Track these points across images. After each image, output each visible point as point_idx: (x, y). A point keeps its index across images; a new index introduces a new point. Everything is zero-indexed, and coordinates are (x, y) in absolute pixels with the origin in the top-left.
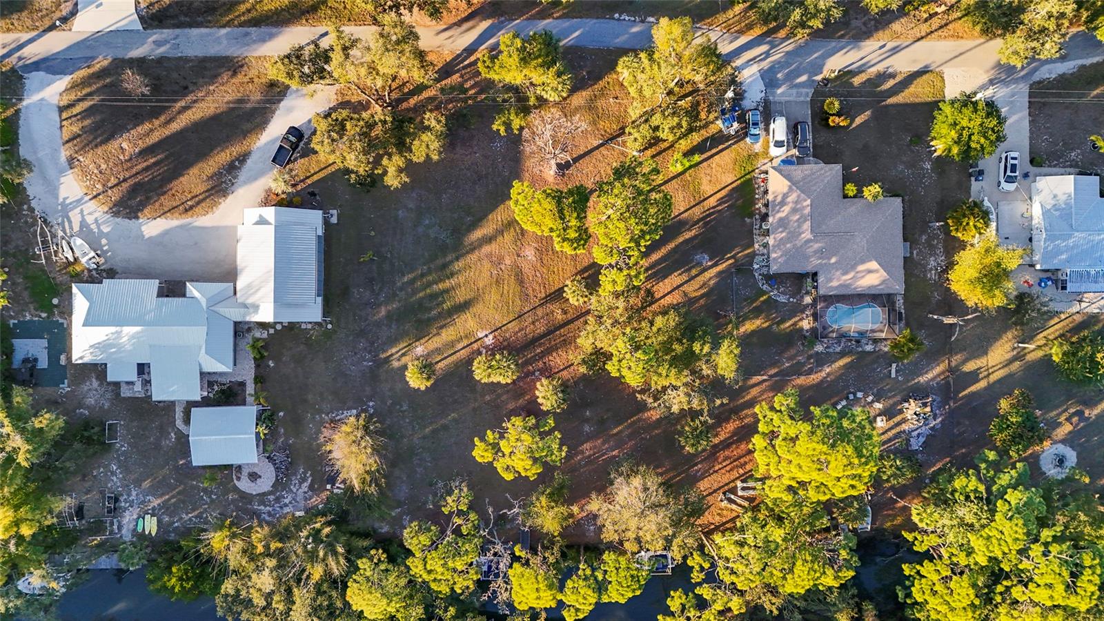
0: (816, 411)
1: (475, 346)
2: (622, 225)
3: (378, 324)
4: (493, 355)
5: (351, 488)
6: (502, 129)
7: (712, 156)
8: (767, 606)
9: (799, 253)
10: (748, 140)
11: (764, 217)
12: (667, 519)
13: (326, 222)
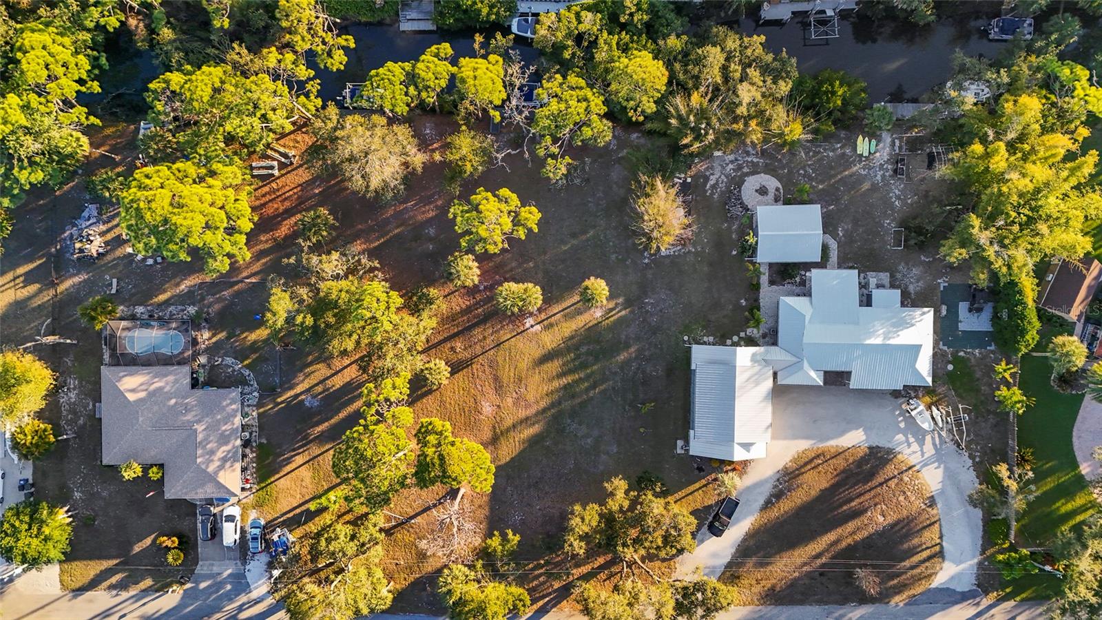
0: (183, 256)
1: (543, 316)
2: (381, 448)
3: (638, 339)
4: (520, 310)
5: (664, 181)
6: (510, 536)
7: (300, 505)
8: (244, 51)
9: (208, 409)
10: (263, 522)
11: (246, 444)
12: (340, 147)
13: (687, 442)
